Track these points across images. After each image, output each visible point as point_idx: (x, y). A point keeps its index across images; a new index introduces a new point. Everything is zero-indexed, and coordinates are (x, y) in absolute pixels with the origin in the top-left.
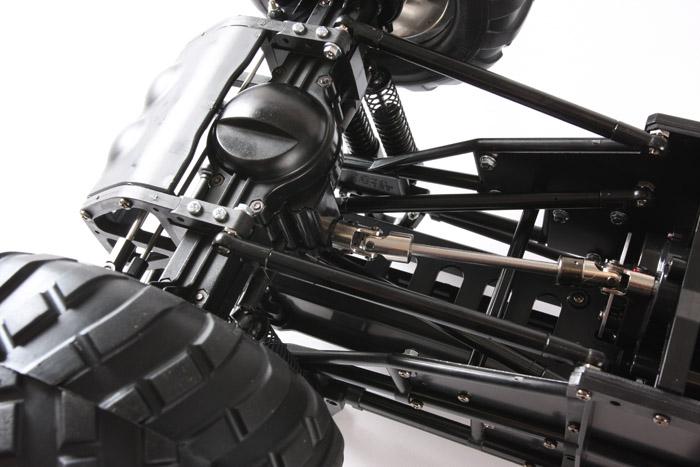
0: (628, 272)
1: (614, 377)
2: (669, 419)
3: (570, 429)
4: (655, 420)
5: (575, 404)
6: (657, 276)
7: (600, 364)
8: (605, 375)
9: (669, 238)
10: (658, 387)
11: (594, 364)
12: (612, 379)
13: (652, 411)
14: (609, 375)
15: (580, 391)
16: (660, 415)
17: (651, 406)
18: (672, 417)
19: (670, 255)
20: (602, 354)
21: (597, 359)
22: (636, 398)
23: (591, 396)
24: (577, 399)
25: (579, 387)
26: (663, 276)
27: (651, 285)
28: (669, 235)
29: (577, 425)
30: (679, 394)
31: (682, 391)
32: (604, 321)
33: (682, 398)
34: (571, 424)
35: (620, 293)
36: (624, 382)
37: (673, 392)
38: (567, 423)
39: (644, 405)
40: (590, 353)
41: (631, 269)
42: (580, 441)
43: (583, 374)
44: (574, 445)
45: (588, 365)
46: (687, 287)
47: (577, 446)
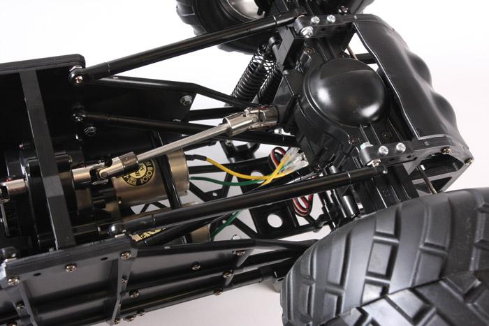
0: (4, 184)
1: (27, 258)
2: (75, 265)
3: (18, 308)
4: (67, 271)
5: (12, 290)
6: (24, 177)
7: (14, 255)
8: (20, 260)
9: (21, 149)
10: (59, 249)
11: (9, 257)
12: (27, 260)
13: (63, 266)
14: (23, 259)
15: (10, 280)
16: (69, 265)
17: (61, 263)
18: (76, 262)
19: (25, 160)
20: (12, 247)
21: (10, 252)
22: (49, 263)
23: (18, 279)
24: (11, 287)
25: (7, 278)
26: (27, 175)
27: (23, 185)
28: (20, 146)
29: (21, 303)
30: (73, 246)
31: (74, 243)
32: (6, 225)
33: (76, 248)
34: (17, 304)
35: (6, 200)
36: (36, 258)
37: (69, 247)
38: (14, 305)
39: (56, 265)
40: (4, 251)
41: (5, 181)
42: (29, 312)
43: (6, 268)
44: (26, 317)
45: (6, 260)
46: (45, 176)
47: (29, 316)
